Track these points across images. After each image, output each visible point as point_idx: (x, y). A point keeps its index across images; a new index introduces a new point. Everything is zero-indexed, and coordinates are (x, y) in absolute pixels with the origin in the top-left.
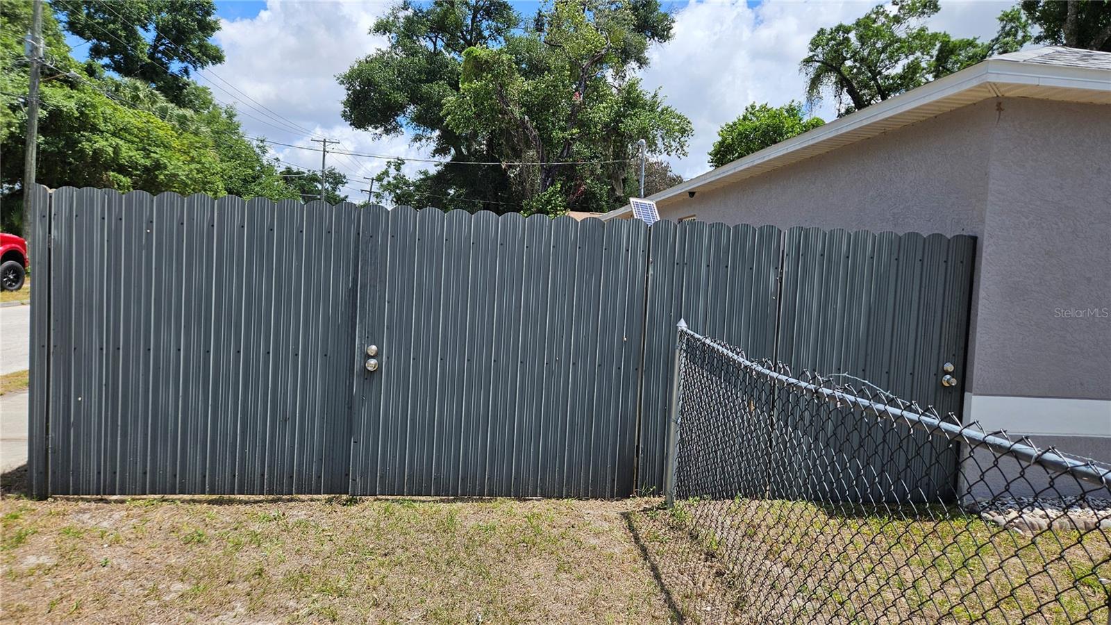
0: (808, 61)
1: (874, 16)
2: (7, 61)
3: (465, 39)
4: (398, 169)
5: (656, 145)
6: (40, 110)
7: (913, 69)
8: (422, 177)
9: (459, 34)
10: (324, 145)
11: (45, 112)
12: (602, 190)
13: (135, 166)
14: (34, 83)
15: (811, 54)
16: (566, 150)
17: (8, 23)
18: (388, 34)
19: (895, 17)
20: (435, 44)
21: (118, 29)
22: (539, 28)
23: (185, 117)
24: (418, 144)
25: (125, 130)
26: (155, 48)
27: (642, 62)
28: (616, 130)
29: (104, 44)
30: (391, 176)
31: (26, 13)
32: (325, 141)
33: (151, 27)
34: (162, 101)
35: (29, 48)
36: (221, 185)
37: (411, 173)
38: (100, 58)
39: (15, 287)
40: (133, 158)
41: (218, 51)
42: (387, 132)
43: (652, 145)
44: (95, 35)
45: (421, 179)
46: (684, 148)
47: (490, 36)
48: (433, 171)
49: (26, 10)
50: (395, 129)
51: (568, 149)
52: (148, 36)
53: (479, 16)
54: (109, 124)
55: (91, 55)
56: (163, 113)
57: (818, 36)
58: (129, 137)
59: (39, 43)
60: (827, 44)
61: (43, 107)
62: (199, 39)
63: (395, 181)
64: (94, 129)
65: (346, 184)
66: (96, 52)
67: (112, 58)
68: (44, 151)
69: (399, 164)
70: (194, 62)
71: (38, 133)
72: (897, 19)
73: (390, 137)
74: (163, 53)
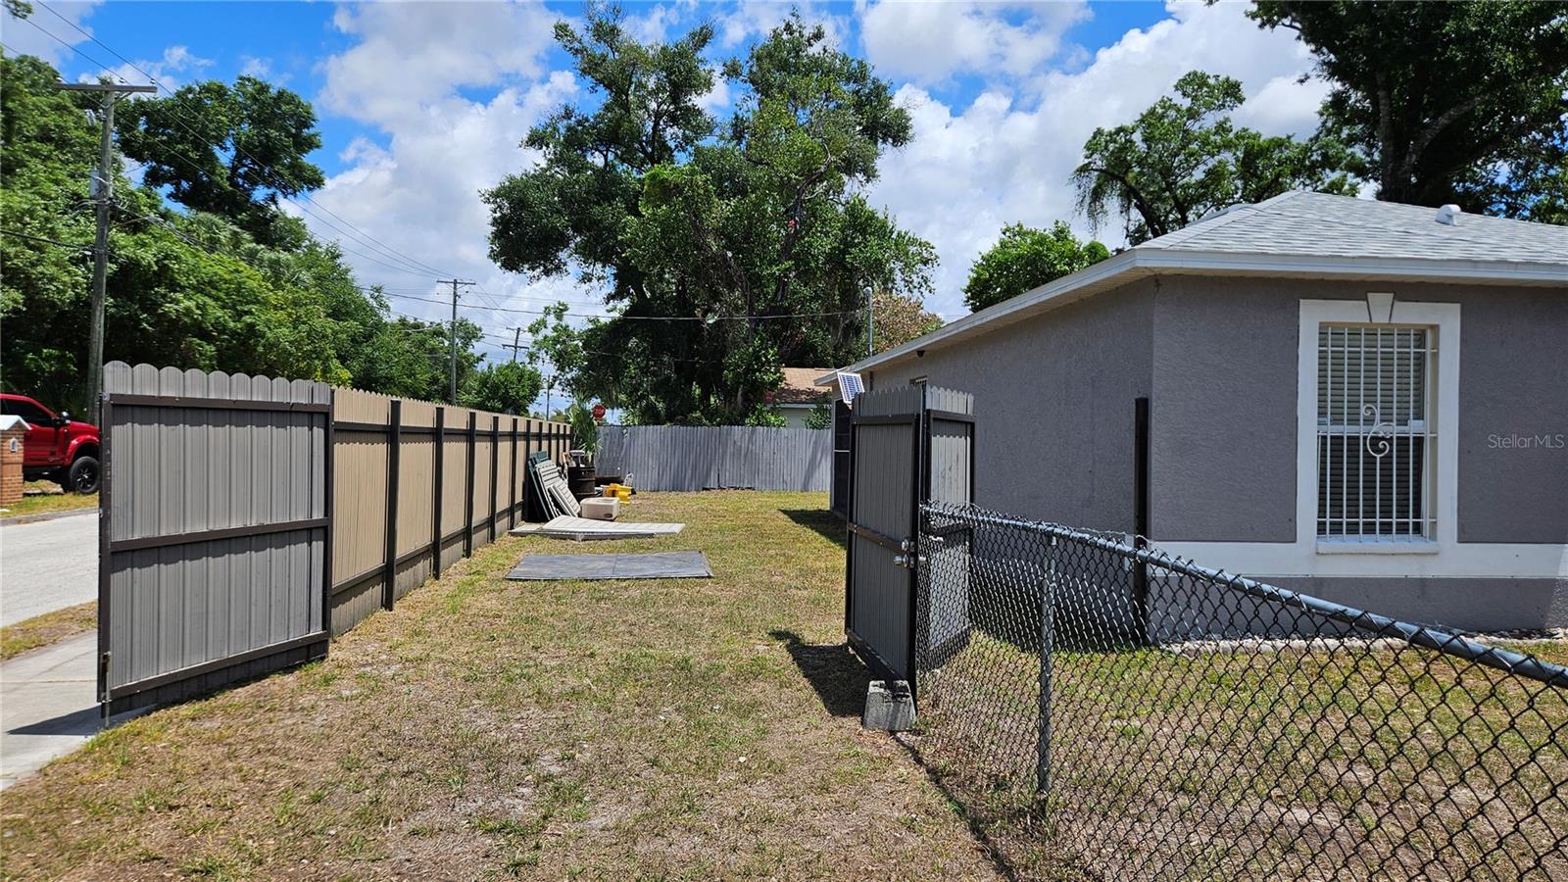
0: (1084, 169)
1: (1160, 111)
2: (59, 201)
3: (644, 151)
4: (559, 317)
5: (893, 281)
6: (109, 264)
7: (1215, 175)
8: (591, 326)
9: (636, 145)
10: (455, 288)
11: (114, 266)
12: (825, 340)
13: (224, 330)
14: (103, 230)
15: (1086, 161)
16: (780, 293)
17: (55, 151)
18: (544, 148)
19: (1189, 110)
20: (606, 157)
21: (188, 151)
22: (738, 136)
23: (277, 262)
24: (586, 286)
25: (211, 283)
26: (234, 169)
27: (870, 174)
28: (842, 264)
29: (166, 168)
30: (550, 327)
31: (77, 137)
32: (455, 282)
33: (228, 144)
34: (248, 243)
35: (95, 186)
36: (332, 352)
37: (577, 322)
38: (158, 185)
39: (92, 489)
40: (221, 319)
41: (315, 171)
42: (547, 273)
43: (888, 281)
44: (154, 157)
45: (590, 330)
46: (929, 283)
47: (676, 147)
48: (605, 318)
49: (76, 133)
50: (558, 268)
51: (783, 290)
52: (225, 157)
53: (661, 123)
54: (191, 277)
55: (146, 181)
56: (251, 257)
57: (1094, 138)
58: (214, 292)
59: (108, 180)
60: (1106, 148)
61: (112, 260)
62: (291, 157)
63: (555, 334)
64: (174, 286)
65: (482, 340)
66: (153, 178)
67: (178, 185)
68: (112, 315)
69: (560, 311)
70: (285, 187)
71: (106, 293)
72: (1192, 114)
73: (551, 278)
74: (245, 177)
